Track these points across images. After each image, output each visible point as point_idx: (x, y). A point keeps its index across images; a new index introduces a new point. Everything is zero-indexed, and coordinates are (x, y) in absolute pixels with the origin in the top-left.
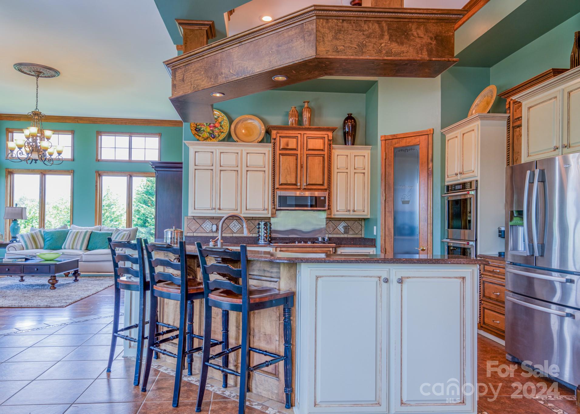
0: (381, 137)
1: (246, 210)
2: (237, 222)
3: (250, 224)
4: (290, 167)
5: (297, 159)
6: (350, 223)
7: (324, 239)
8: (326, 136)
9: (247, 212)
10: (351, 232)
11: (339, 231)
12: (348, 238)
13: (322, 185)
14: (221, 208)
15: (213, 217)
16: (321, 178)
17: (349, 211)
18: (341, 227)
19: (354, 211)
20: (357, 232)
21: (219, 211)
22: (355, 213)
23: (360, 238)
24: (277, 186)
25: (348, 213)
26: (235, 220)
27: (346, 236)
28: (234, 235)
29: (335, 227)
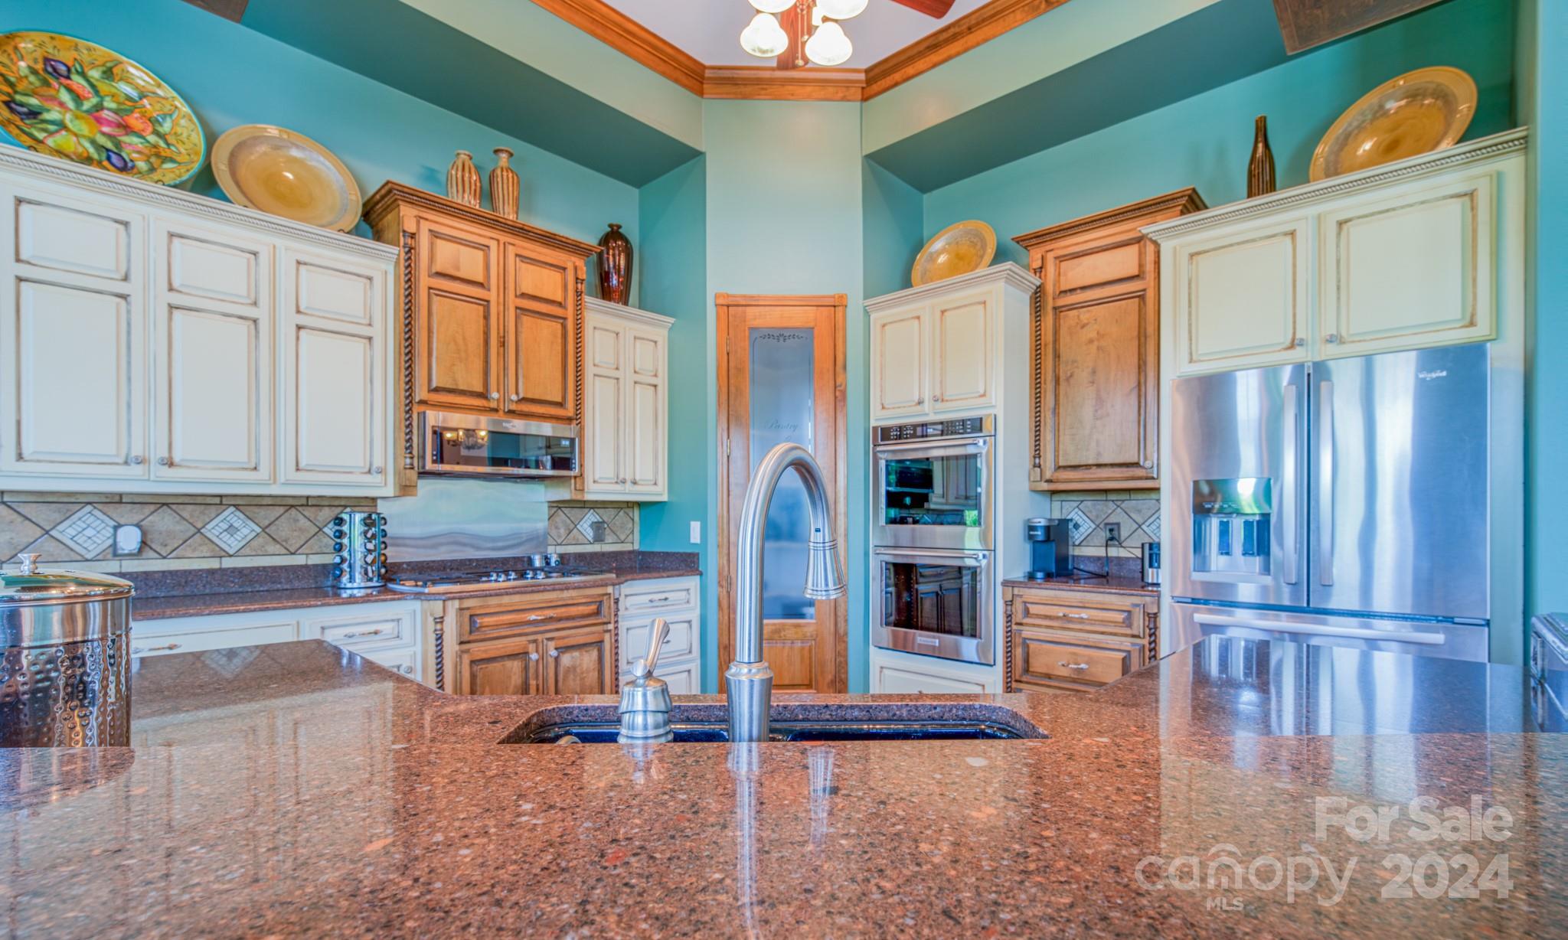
0: (717, 296)
1: (298, 470)
2: (238, 513)
3: (296, 521)
4: (464, 339)
5: (486, 317)
6: (607, 515)
7: (547, 560)
8: (570, 266)
9: (302, 476)
10: (609, 538)
11: (581, 537)
12: (603, 554)
13: (561, 405)
14: (177, 459)
15: (121, 495)
16: (558, 385)
17: (624, 482)
18: (586, 524)
19: (635, 483)
20: (622, 537)
21: (167, 472)
22: (637, 488)
23: (630, 552)
24: (420, 393)
25: (619, 487)
26: (232, 509)
27: (597, 548)
28: (228, 563)
29: (572, 526)
